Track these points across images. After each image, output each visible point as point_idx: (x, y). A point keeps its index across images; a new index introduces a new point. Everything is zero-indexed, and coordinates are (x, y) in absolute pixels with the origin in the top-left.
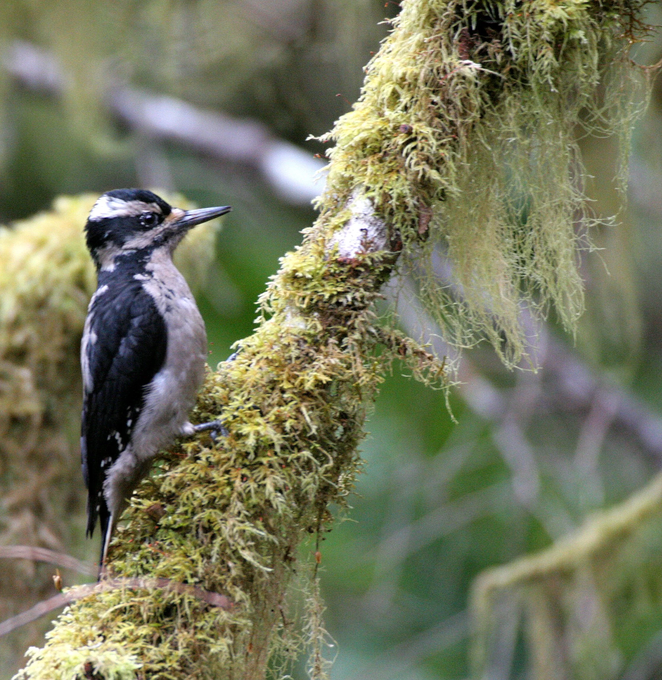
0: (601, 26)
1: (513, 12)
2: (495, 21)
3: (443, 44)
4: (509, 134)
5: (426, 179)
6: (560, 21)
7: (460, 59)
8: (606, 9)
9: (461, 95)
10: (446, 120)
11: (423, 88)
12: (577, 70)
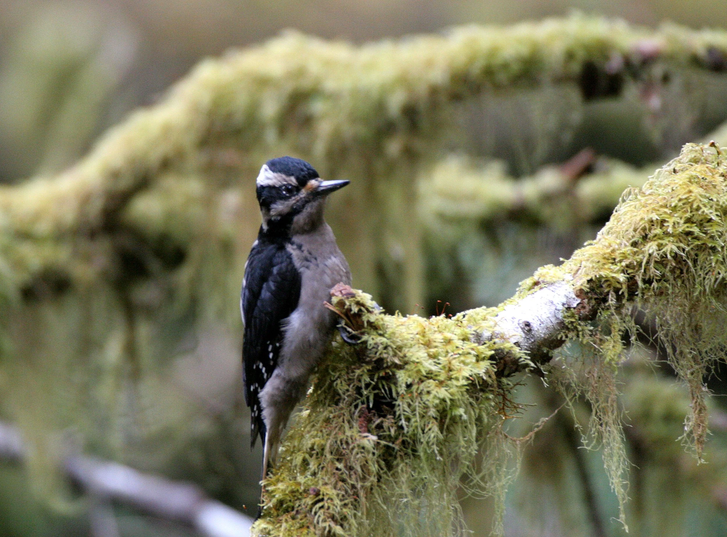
0: (478, 405)
1: (405, 393)
2: (389, 400)
3: (345, 419)
4: (401, 496)
5: (332, 534)
6: (444, 400)
7: (360, 432)
8: (482, 390)
9: (361, 462)
10: (348, 484)
11: (329, 456)
12: (458, 441)
